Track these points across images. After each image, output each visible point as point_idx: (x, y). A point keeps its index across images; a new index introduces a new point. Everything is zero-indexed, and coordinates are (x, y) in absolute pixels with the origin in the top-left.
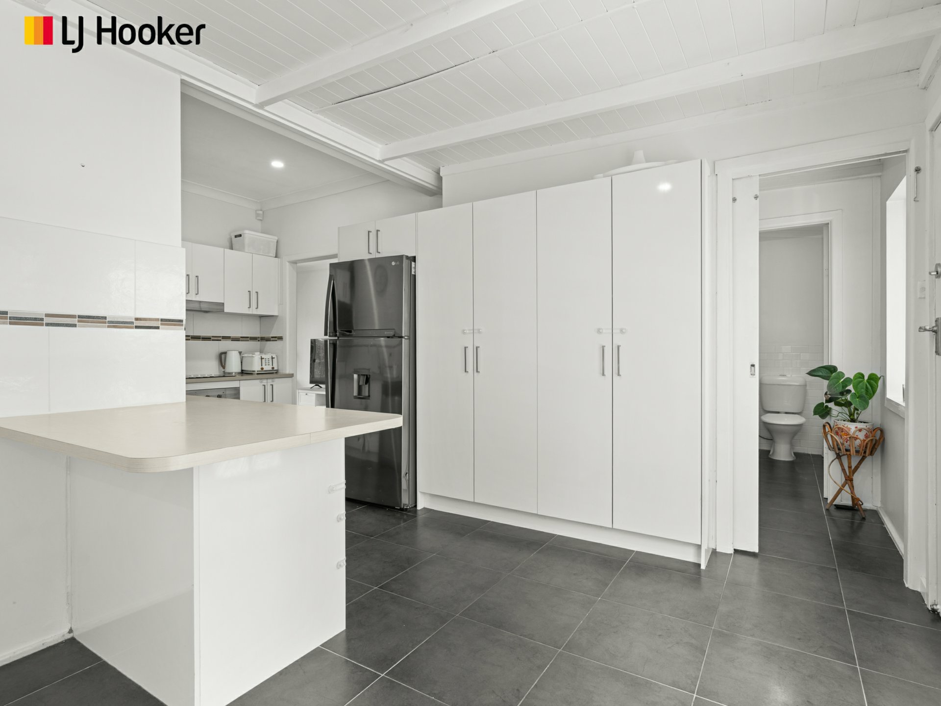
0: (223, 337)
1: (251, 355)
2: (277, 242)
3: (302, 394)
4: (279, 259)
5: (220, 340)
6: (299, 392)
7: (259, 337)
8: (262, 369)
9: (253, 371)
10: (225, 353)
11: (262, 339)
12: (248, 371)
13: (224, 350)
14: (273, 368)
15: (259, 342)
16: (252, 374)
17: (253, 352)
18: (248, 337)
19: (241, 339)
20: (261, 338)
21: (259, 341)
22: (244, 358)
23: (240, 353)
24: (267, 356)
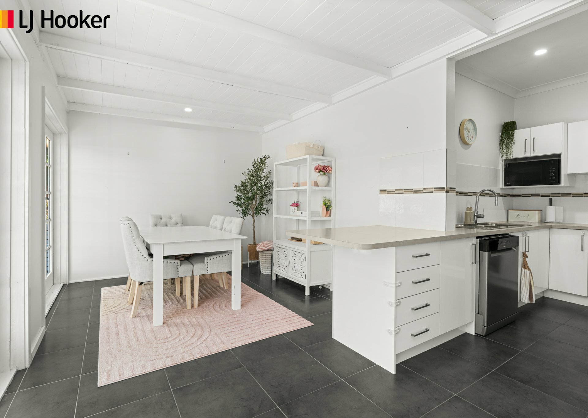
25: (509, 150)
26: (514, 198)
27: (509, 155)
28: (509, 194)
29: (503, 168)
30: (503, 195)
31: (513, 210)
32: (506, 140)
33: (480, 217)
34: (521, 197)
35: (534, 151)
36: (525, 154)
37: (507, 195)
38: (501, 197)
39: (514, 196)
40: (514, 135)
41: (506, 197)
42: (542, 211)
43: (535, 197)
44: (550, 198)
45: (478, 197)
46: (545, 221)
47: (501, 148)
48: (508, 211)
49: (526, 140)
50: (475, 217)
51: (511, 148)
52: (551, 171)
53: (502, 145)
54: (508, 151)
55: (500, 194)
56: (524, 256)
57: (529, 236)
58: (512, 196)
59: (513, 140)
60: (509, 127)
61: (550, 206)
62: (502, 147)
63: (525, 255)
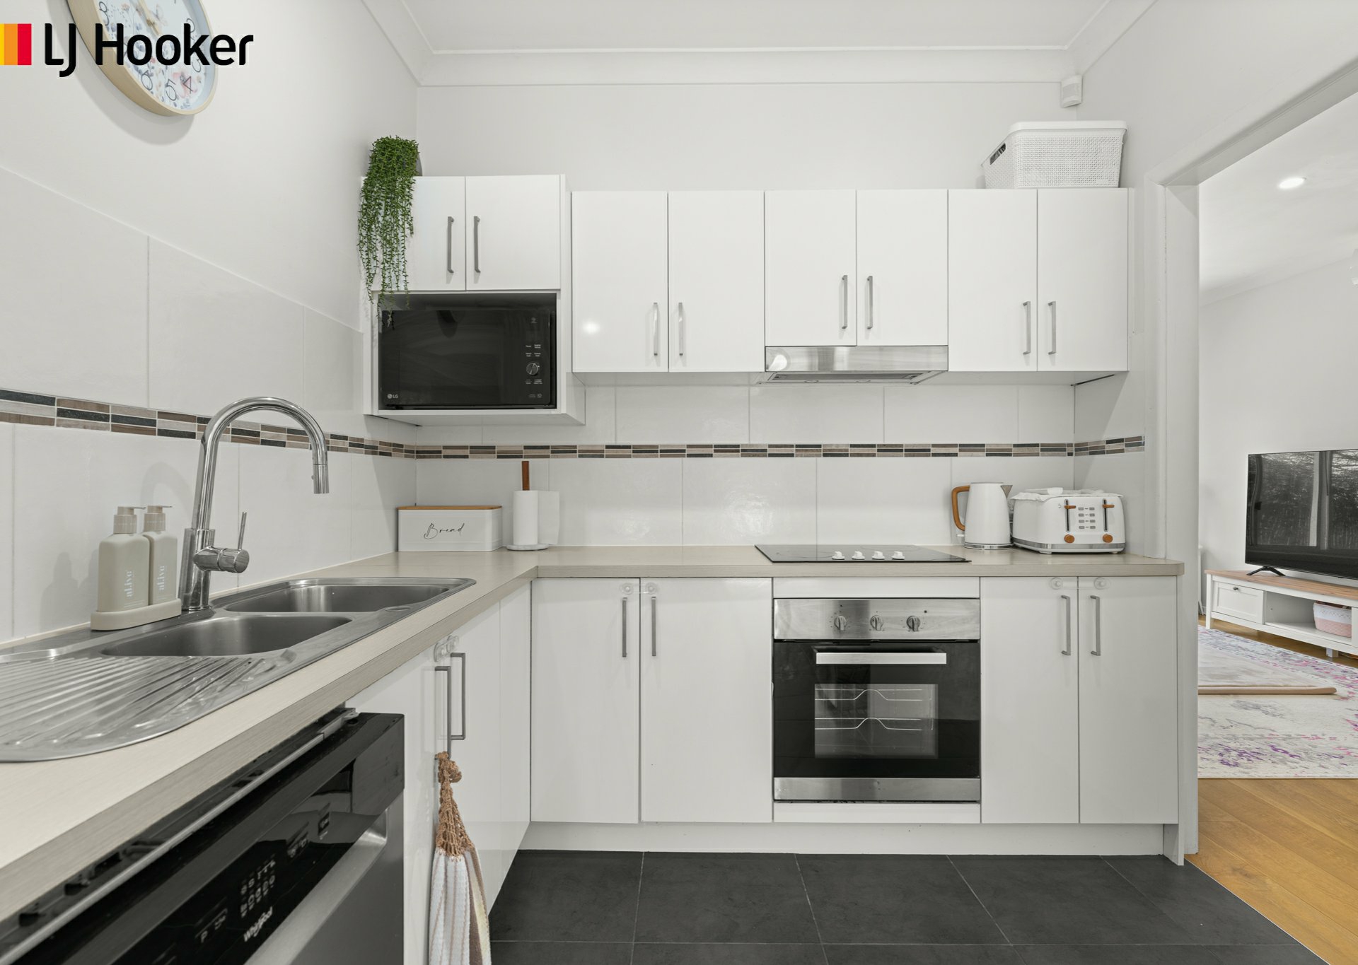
0: (961, 445)
1: (1034, 496)
2: (1125, 139)
3: (1221, 586)
4: (1132, 190)
5: (956, 455)
6: (1213, 582)
7: (1070, 445)
8: (1069, 539)
9: (1041, 545)
10: (966, 489)
11: (1081, 449)
12: (1026, 542)
13: (962, 483)
14: (1108, 539)
15: (1071, 458)
16: (1038, 552)
17: (1042, 487)
18: (1037, 445)
19: (1015, 450)
20: (1076, 445)
21: (1070, 454)
22: (1017, 504)
23: (1007, 490)
24: (1087, 501)
25: (392, 256)
26: (419, 461)
27: (393, 274)
28: (402, 446)
29: (372, 331)
30: (376, 448)
31: (415, 507)
32: (382, 212)
33: (220, 567)
34: (440, 457)
35: (477, 271)
36: (448, 281)
37: (394, 450)
38: (366, 453)
39: (418, 452)
40: (410, 196)
41: (389, 454)
42: (500, 507)
43: (482, 458)
44: (523, 462)
45: (209, 441)
46: (512, 544)
47: (366, 244)
48: (397, 510)
49: (451, 220)
50: (195, 567)
51: (400, 249)
52: (529, 355)
53: (369, 229)
54: (389, 259)
55: (362, 440)
56: (442, 779)
57: (462, 655)
58: (413, 452)
59: (406, 214)
60: (394, 159)
61: (524, 490)
62: (370, 240)
63: (446, 772)
